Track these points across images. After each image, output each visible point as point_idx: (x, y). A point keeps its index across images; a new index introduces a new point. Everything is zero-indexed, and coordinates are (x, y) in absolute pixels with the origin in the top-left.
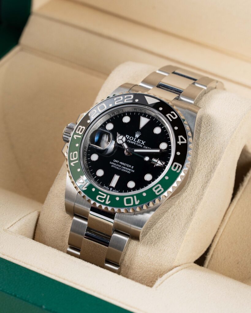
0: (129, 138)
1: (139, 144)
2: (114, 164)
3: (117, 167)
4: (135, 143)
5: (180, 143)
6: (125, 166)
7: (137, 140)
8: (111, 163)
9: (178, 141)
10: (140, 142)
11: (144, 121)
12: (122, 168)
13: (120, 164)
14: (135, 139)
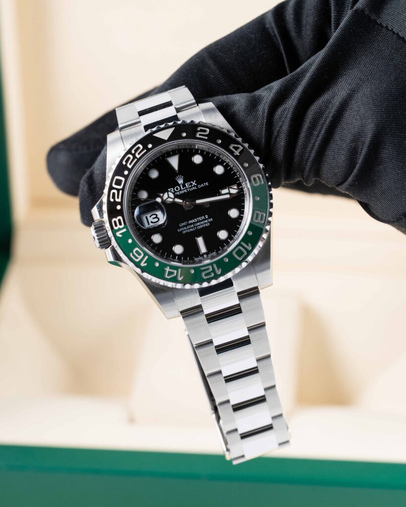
0: (174, 190)
1: (190, 188)
2: (185, 228)
3: (190, 228)
4: (185, 191)
5: (237, 153)
6: (198, 222)
7: (184, 185)
8: (179, 230)
9: (234, 152)
10: (190, 185)
11: (174, 162)
12: (196, 227)
13: (191, 224)
14: (181, 186)
